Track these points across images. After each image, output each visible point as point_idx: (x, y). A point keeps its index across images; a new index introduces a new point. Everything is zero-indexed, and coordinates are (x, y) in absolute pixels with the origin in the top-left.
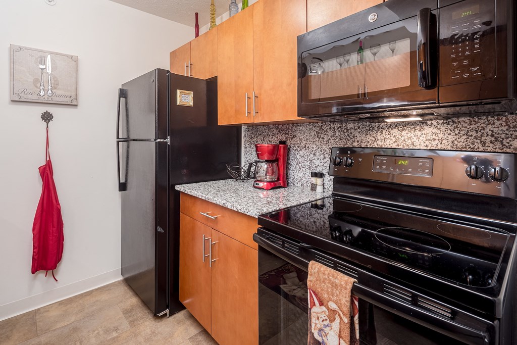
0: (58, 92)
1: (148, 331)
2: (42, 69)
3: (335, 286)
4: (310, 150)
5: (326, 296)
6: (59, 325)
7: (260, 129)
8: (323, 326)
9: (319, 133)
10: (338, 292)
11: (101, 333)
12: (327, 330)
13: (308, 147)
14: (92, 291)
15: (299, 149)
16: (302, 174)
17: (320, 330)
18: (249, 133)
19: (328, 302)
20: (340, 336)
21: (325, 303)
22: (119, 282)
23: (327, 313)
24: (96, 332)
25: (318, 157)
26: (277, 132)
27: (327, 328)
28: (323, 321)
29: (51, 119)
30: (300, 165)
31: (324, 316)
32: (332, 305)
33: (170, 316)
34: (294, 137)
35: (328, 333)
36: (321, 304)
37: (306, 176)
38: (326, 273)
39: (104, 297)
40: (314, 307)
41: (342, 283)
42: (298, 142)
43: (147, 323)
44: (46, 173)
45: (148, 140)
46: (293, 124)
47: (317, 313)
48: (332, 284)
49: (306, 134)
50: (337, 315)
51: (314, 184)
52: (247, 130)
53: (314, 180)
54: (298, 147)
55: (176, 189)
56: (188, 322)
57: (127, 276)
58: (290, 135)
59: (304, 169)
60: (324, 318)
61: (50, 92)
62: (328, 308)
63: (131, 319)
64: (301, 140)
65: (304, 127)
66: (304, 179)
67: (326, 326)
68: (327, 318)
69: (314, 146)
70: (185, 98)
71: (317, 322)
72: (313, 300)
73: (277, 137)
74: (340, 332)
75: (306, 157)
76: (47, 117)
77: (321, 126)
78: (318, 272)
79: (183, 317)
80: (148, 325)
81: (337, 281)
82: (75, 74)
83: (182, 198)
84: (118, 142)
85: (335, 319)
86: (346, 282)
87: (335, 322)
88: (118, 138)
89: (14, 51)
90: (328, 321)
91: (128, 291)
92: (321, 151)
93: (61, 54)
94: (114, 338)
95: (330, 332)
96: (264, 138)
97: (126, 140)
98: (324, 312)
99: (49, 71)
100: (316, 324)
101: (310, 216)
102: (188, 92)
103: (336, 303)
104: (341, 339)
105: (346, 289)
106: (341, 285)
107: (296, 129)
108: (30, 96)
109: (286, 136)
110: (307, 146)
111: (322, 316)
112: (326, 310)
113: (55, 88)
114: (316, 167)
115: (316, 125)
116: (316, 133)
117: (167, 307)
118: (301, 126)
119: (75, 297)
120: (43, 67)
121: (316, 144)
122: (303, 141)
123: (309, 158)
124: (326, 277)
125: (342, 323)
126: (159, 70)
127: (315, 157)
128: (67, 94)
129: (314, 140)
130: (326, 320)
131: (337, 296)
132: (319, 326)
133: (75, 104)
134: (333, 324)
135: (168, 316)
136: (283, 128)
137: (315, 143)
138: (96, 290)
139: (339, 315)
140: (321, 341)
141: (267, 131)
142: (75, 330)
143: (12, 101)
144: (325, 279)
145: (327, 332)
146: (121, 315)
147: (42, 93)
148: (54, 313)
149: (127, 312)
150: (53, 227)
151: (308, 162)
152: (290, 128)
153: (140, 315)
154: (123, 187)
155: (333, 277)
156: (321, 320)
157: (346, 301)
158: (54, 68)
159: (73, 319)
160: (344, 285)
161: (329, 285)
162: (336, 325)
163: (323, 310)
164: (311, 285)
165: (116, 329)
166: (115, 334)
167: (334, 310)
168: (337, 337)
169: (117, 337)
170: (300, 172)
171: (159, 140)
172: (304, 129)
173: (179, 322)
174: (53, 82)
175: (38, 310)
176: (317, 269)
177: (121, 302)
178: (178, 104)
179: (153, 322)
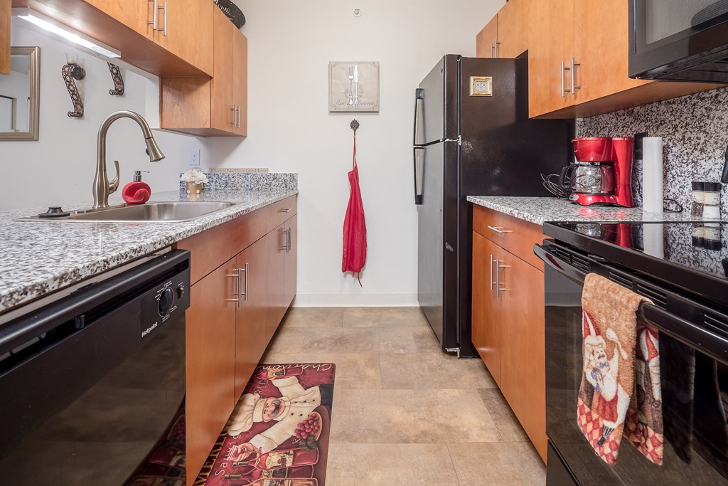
0: (363, 100)
1: (434, 362)
2: (351, 80)
3: (614, 305)
4: (693, 143)
5: (603, 320)
6: (359, 325)
7: (604, 119)
8: (599, 364)
9: (711, 109)
10: (617, 314)
11: (390, 345)
12: (604, 370)
13: (689, 138)
14: (390, 308)
15: (671, 144)
16: (678, 187)
17: (595, 370)
18: (585, 128)
19: (606, 329)
20: (618, 381)
21: (602, 330)
22: (416, 308)
23: (605, 346)
24: (386, 342)
25: (710, 155)
26: (631, 119)
27: (605, 367)
28: (599, 357)
29: (357, 127)
30: (673, 172)
31: (601, 351)
32: (611, 335)
33: (461, 357)
34: (661, 124)
35: (605, 376)
36: (598, 333)
37: (686, 190)
38: (606, 287)
39: (399, 316)
40: (588, 337)
41: (623, 300)
42: (670, 131)
43: (435, 355)
44: (354, 177)
45: (439, 141)
46: (660, 102)
47: (592, 345)
48: (611, 303)
49: (684, 116)
50: (616, 349)
51: (700, 204)
52: (583, 124)
53: (699, 196)
54: (670, 140)
55: (468, 200)
56: (482, 373)
57: (423, 305)
58: (654, 121)
59: (681, 179)
60: (601, 354)
61: (357, 100)
62: (606, 339)
63: (420, 344)
64: (676, 127)
65: (681, 102)
66: (681, 197)
67: (603, 365)
68: (604, 354)
69: (702, 135)
70: (482, 87)
71: (592, 358)
72: (588, 326)
73: (631, 129)
74: (619, 374)
75: (686, 158)
76: (355, 125)
77: (716, 96)
78: (595, 286)
79: (476, 365)
80: (435, 356)
81: (617, 298)
82: (376, 80)
83: (475, 212)
84: (415, 148)
85: (613, 355)
86: (629, 299)
87: (613, 359)
88: (414, 144)
89: (332, 66)
90: (606, 358)
91: (423, 319)
92: (716, 143)
93: (365, 63)
94: (400, 354)
95: (607, 375)
96: (609, 132)
97: (421, 147)
98: (601, 344)
99: (356, 81)
100: (590, 361)
101: (694, 262)
102: (485, 78)
103: (615, 330)
104: (619, 385)
105: (627, 308)
106: (621, 303)
107: (665, 109)
108: (342, 106)
109: (647, 124)
110: (687, 137)
111: (599, 350)
112: (604, 342)
113: (361, 97)
114: (706, 174)
115: (707, 95)
116: (704, 111)
117: (458, 345)
118: (674, 103)
119: (375, 308)
120: (351, 77)
121: (705, 131)
122: (679, 129)
123: (692, 157)
124: (605, 292)
125: (621, 360)
126: (449, 56)
127: (704, 156)
128: (370, 101)
129: (702, 124)
130: (603, 356)
131: (617, 319)
132: (593, 364)
133: (377, 110)
134: (611, 362)
135: (459, 356)
136: (642, 111)
137: (703, 129)
138: (394, 308)
139: (618, 349)
140: (594, 384)
141: (614, 120)
142: (370, 333)
143: (331, 112)
144: (603, 296)
145: (603, 374)
146: (411, 337)
147: (351, 103)
148: (357, 315)
149: (419, 338)
150: (358, 231)
151: (690, 166)
152: (655, 109)
153: (429, 344)
154: (419, 200)
155: (613, 292)
156: (597, 355)
157: (626, 326)
158: (359, 78)
159: (370, 325)
160: (625, 303)
161: (608, 305)
162: (614, 363)
163: (600, 342)
164: (586, 304)
165: (404, 348)
166: (402, 351)
167: (612, 342)
168: (614, 381)
169: (403, 354)
170: (674, 183)
171: (448, 140)
172: (680, 107)
173: (470, 369)
174: (359, 90)
175: (346, 308)
176: (594, 282)
177: (414, 326)
178: (471, 94)
179: (441, 356)
